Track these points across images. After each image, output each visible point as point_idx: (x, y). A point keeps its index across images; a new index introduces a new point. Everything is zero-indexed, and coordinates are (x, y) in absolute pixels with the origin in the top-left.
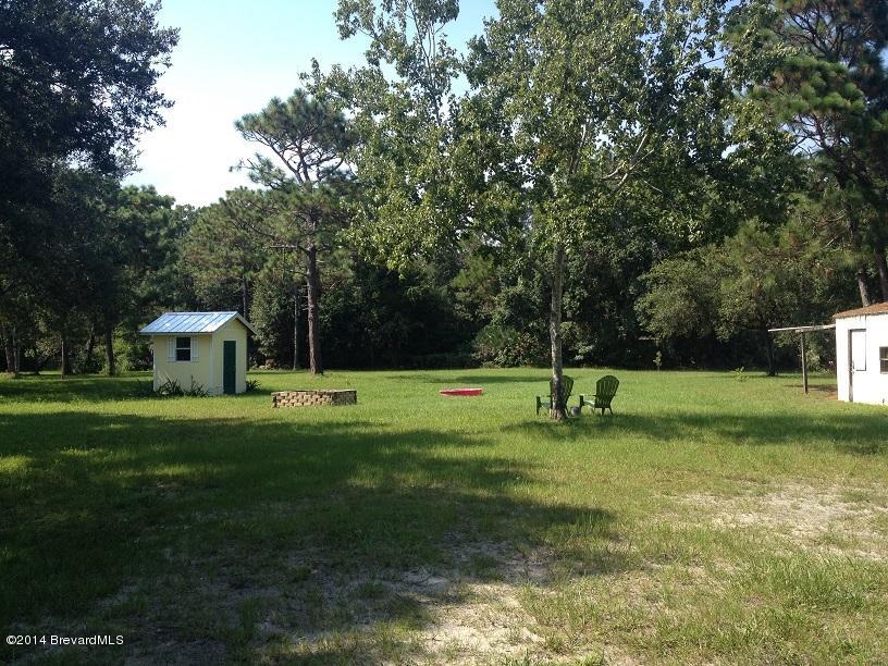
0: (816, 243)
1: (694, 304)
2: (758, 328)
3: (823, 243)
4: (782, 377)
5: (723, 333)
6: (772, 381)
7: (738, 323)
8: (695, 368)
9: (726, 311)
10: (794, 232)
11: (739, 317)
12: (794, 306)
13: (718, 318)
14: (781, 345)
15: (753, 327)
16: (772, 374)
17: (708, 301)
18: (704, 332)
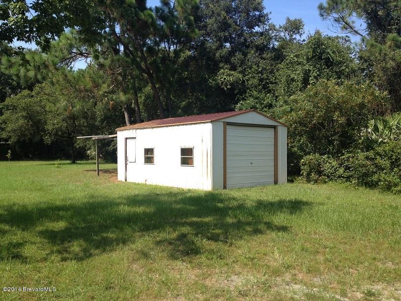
0: (105, 85)
1: (31, 123)
2: (66, 137)
3: (109, 86)
4: (79, 164)
5: (48, 140)
6: (74, 167)
7: (56, 134)
8: (32, 159)
9: (49, 127)
10: (92, 77)
11: (57, 131)
12: (84, 126)
13: (44, 130)
14: (78, 147)
15: (64, 137)
16: (74, 162)
17: (39, 121)
18: (37, 139)
